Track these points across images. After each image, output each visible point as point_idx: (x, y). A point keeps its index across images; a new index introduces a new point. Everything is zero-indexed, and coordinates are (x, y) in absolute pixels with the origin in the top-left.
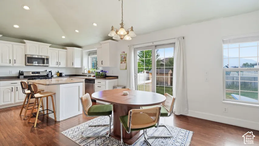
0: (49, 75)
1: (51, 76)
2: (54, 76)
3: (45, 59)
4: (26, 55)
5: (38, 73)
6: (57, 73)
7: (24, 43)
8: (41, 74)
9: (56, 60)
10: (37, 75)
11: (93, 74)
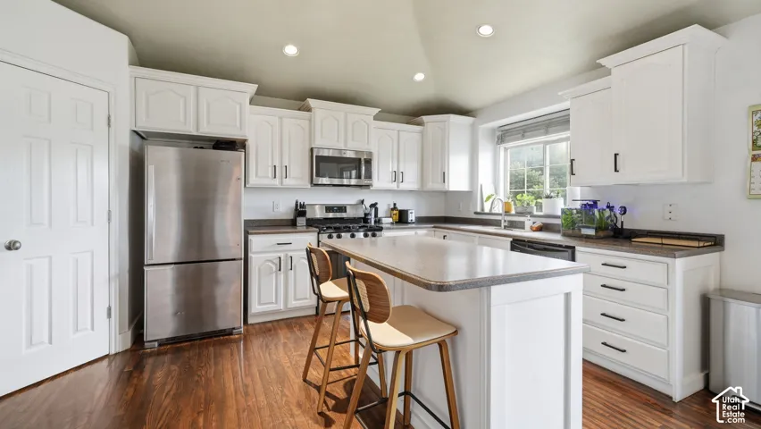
0: (369, 217)
1: (375, 222)
2: (385, 220)
3: (363, 162)
4: (312, 150)
5: (342, 209)
6: (392, 209)
7: (309, 109)
8: (350, 213)
9: (392, 167)
10: (338, 215)
11: (533, 220)
